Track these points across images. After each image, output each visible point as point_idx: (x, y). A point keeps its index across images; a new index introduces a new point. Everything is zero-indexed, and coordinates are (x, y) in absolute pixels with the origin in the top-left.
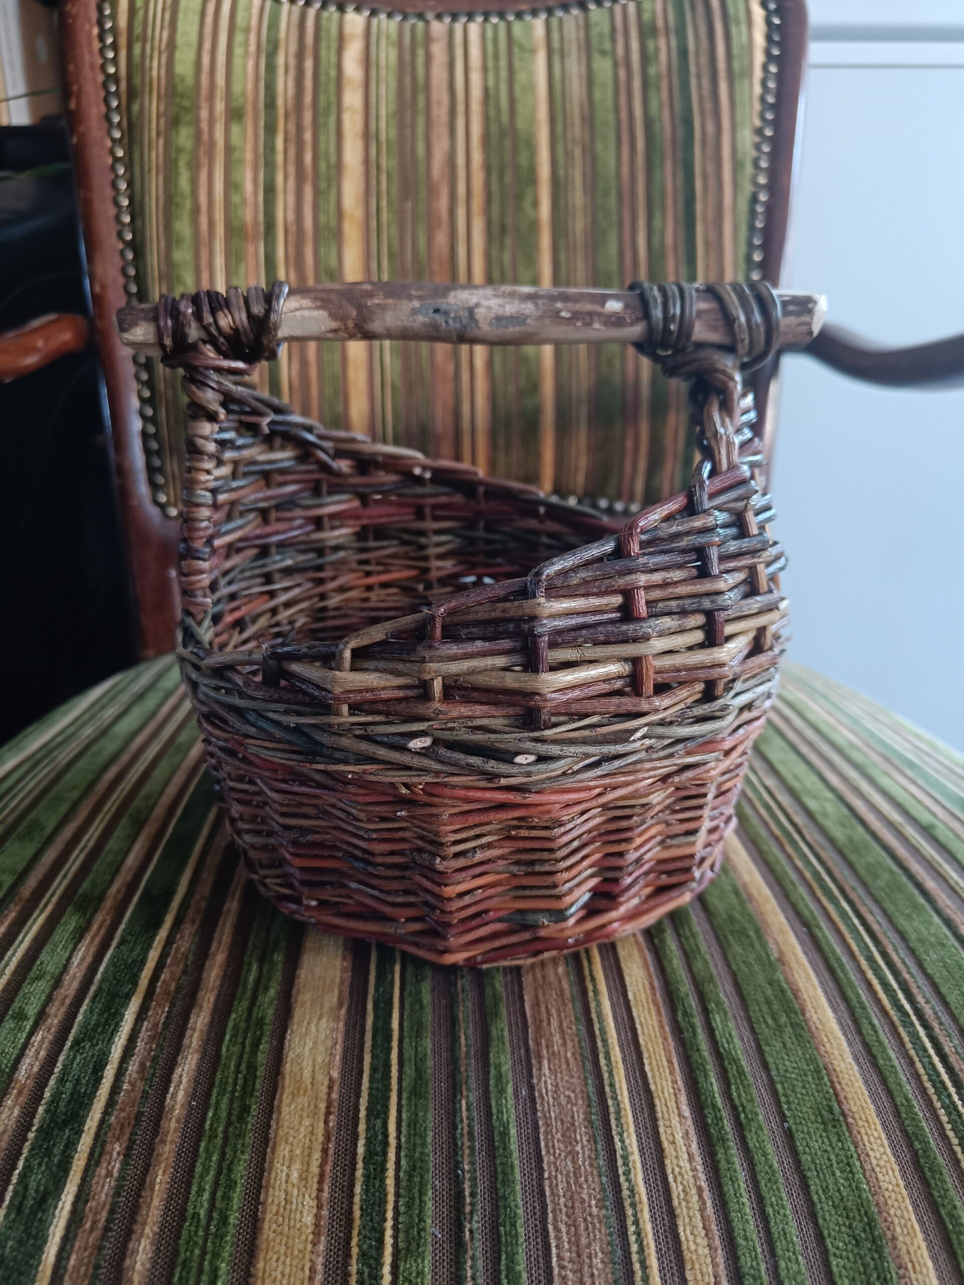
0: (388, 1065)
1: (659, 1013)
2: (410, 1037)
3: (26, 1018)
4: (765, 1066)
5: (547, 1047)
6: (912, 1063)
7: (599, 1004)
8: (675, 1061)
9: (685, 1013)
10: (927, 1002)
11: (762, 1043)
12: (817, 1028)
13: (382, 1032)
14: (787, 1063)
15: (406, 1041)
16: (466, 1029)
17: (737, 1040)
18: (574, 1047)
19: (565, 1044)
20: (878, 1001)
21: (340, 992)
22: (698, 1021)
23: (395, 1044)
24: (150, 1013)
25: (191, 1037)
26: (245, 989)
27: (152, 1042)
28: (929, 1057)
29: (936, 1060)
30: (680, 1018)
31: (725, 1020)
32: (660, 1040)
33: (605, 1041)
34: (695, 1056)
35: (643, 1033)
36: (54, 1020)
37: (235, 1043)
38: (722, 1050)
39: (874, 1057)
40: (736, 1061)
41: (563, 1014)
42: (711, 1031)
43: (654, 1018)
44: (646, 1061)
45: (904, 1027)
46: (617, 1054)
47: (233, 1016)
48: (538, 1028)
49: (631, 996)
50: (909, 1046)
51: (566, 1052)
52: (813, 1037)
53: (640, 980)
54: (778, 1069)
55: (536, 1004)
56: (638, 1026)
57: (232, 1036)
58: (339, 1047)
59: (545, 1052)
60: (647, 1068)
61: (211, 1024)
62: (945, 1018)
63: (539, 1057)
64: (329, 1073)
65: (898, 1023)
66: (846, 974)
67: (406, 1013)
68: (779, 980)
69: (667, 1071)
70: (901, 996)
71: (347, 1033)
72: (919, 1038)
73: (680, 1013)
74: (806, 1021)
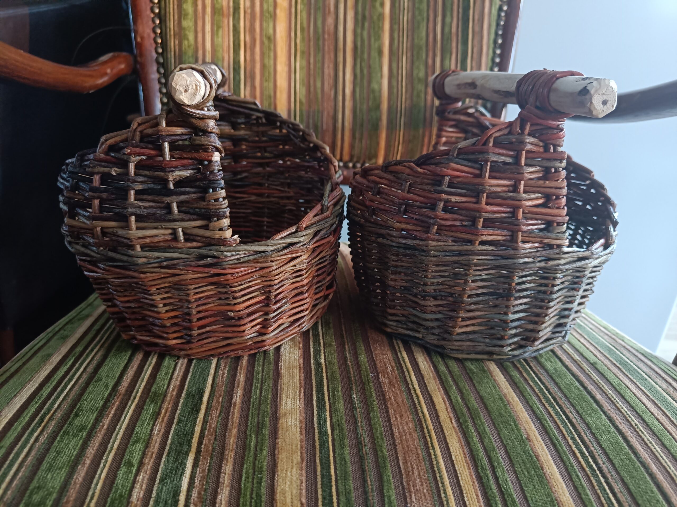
0: (331, 496)
1: (469, 469)
2: (342, 479)
3: (133, 466)
4: (525, 498)
5: (413, 486)
6: (599, 498)
7: (438, 463)
8: (479, 494)
9: (482, 468)
10: (603, 464)
11: (523, 485)
12: (550, 478)
13: (326, 476)
14: (537, 497)
15: (339, 482)
16: (370, 475)
17: (510, 483)
18: (427, 486)
19: (422, 485)
20: (579, 462)
21: (301, 453)
22: (489, 472)
23: (333, 483)
24: (200, 463)
25: (224, 477)
26: (250, 450)
27: (203, 480)
28: (607, 494)
29: (611, 495)
30: (480, 471)
31: (503, 472)
32: (471, 483)
33: (443, 483)
34: (490, 493)
35: (462, 479)
36: (148, 467)
37: (248, 482)
38: (503, 489)
39: (579, 494)
40: (511, 495)
41: (420, 468)
42: (496, 478)
43: (467, 471)
44: (465, 495)
45: (594, 477)
46: (450, 491)
47: (245, 466)
48: (408, 475)
49: (454, 458)
50: (597, 488)
51: (423, 489)
52: (548, 482)
53: (457, 449)
54: (532, 500)
55: (405, 463)
56: (459, 475)
57: (246, 478)
58: (304, 485)
59: (412, 489)
60: (466, 499)
61: (234, 469)
62: (614, 473)
63: (410, 492)
64: (300, 500)
65: (590, 475)
66: (562, 448)
67: (338, 466)
68: (528, 450)
69: (476, 500)
70: (590, 460)
71: (307, 477)
72: (601, 483)
73: (480, 468)
74: (544, 474)
